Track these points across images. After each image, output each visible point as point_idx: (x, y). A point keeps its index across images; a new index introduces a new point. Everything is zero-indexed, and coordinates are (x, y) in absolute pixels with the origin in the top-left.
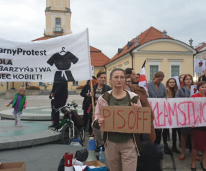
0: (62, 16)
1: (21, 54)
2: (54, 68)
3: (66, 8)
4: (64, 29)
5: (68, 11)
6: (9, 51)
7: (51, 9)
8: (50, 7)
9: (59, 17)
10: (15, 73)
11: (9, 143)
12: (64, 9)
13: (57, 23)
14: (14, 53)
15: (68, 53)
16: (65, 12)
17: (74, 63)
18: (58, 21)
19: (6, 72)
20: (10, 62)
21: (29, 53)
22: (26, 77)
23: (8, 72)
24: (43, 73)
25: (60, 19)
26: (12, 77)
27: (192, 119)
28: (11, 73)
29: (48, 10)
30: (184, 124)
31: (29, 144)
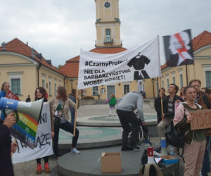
0: (111, 27)
1: (111, 65)
2: (133, 70)
4: (114, 39)
5: (117, 21)
7: (101, 21)
8: (100, 19)
9: (109, 28)
11: (96, 143)
12: (114, 20)
13: (107, 34)
15: (142, 57)
16: (114, 22)
17: (147, 64)
18: (108, 31)
20: (103, 71)
24: (125, 74)
25: (109, 30)
28: (103, 78)
29: (98, 22)
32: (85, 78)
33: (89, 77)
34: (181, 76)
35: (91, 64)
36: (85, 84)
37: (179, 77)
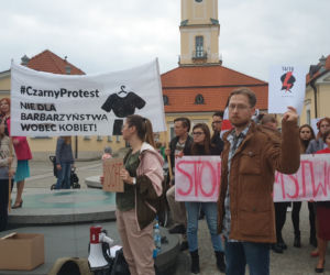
0: (205, 33)
1: (65, 95)
2: (112, 116)
3: (212, 20)
4: (209, 52)
5: (215, 23)
6: (50, 93)
8: (186, 21)
9: (201, 34)
10: (62, 123)
12: (209, 22)
14: (57, 95)
16: (209, 26)
18: (199, 40)
19: (49, 122)
20: (52, 107)
21: (75, 94)
22: (76, 127)
23: (53, 122)
24: (97, 122)
25: (201, 38)
26: (57, 128)
27: (309, 188)
28: (56, 122)
29: (184, 25)
31: (89, 219)
32: (23, 117)
33: (30, 117)
34: (309, 112)
35: (30, 91)
36: (23, 128)
37: (306, 114)
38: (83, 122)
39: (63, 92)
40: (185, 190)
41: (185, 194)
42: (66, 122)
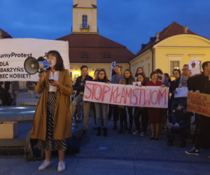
1: (14, 56)
4: (90, 25)
6: (6, 55)
7: (78, 7)
8: (77, 4)
9: (86, 14)
10: (11, 73)
12: (91, 7)
18: (85, 18)
20: (7, 64)
21: (19, 55)
22: (18, 76)
23: (7, 73)
29: (75, 7)
30: (136, 104)
37: (147, 65)
38: (22, 73)
39: (13, 54)
40: (88, 96)
41: (87, 98)
42: (13, 73)
